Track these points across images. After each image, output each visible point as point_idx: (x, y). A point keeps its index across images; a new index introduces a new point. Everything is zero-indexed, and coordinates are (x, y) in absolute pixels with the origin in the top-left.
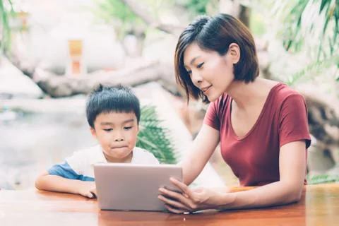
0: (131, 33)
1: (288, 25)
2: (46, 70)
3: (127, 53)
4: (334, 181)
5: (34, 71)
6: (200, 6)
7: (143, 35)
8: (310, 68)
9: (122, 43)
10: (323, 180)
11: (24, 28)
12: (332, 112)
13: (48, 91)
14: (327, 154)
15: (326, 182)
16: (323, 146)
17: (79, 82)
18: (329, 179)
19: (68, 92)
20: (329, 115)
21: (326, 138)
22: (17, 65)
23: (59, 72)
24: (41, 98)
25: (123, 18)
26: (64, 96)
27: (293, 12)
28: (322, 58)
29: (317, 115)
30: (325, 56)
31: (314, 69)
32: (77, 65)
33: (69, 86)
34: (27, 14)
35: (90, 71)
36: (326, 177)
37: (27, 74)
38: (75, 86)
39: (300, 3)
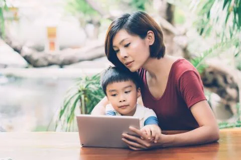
0: (91, 22)
1: (201, 17)
2: (30, 47)
3: (88, 36)
4: (232, 127)
5: (21, 48)
6: (139, 4)
7: (99, 24)
8: (216, 47)
9: (84, 29)
10: (224, 126)
11: (16, 19)
12: (231, 78)
13: (31, 62)
14: (228, 107)
15: (226, 127)
16: (225, 102)
17: (54, 57)
18: (228, 125)
19: (45, 63)
20: (229, 81)
21: (227, 97)
22: (10, 44)
23: (40, 49)
24: (27, 68)
25: (85, 12)
26: (43, 66)
27: (204, 8)
28: (224, 41)
29: (220, 80)
30: (226, 39)
31: (219, 48)
32: (52, 44)
33: (46, 59)
34: (17, 8)
35: (62, 48)
36: (227, 124)
37: (17, 50)
38: (50, 59)
39: (210, 2)
